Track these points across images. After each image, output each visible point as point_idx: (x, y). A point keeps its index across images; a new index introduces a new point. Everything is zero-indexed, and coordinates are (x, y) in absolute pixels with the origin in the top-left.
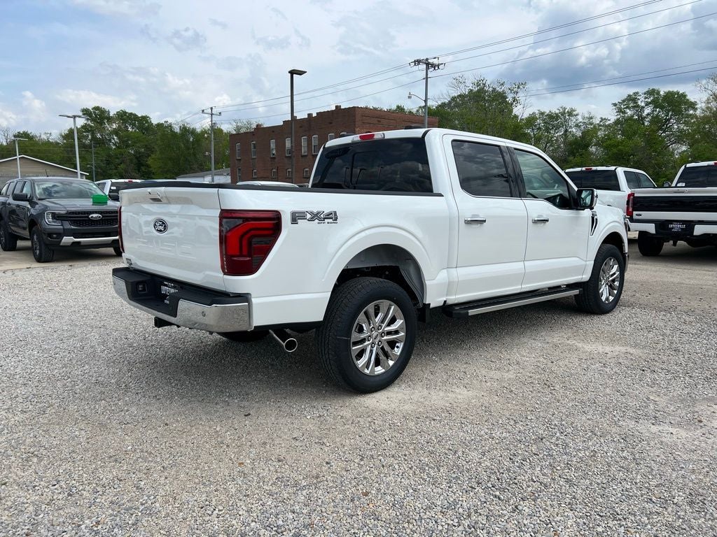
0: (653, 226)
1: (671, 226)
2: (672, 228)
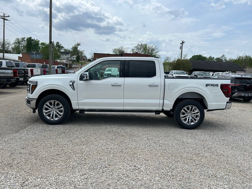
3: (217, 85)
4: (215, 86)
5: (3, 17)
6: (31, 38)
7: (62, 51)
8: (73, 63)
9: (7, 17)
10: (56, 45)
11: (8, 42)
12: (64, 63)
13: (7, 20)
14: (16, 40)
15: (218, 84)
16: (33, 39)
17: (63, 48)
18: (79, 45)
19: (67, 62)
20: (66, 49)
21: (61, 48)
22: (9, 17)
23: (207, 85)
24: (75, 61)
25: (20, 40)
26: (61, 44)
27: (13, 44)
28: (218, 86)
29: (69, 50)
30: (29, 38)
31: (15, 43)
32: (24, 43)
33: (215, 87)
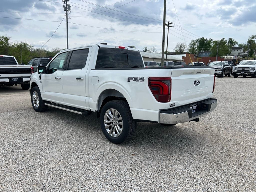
0: (8, 79)
1: (13, 79)
2: (14, 80)
3: (142, 79)
4: (140, 81)
5: (168, 25)
6: (203, 38)
7: (235, 46)
8: (245, 58)
9: (171, 23)
10: (229, 41)
11: (184, 45)
12: (232, 59)
13: (171, 26)
14: (191, 42)
15: (144, 78)
16: (205, 39)
17: (237, 43)
18: (253, 38)
19: (235, 58)
20: (241, 44)
21: (234, 43)
22: (172, 23)
23: (129, 79)
24: (246, 56)
25: (195, 41)
26: (234, 40)
27: (189, 46)
28: (144, 80)
29: (244, 45)
30: (202, 38)
31: (190, 45)
32: (198, 44)
33: (140, 83)
